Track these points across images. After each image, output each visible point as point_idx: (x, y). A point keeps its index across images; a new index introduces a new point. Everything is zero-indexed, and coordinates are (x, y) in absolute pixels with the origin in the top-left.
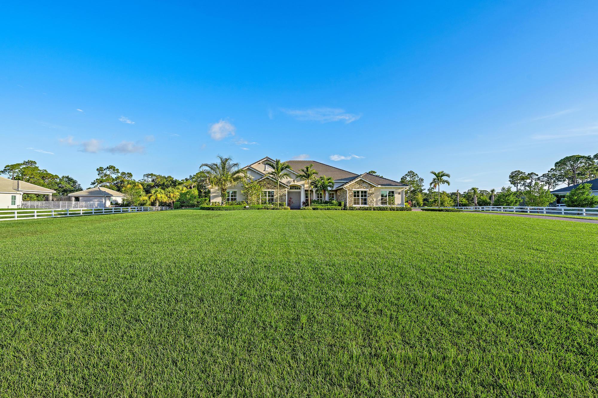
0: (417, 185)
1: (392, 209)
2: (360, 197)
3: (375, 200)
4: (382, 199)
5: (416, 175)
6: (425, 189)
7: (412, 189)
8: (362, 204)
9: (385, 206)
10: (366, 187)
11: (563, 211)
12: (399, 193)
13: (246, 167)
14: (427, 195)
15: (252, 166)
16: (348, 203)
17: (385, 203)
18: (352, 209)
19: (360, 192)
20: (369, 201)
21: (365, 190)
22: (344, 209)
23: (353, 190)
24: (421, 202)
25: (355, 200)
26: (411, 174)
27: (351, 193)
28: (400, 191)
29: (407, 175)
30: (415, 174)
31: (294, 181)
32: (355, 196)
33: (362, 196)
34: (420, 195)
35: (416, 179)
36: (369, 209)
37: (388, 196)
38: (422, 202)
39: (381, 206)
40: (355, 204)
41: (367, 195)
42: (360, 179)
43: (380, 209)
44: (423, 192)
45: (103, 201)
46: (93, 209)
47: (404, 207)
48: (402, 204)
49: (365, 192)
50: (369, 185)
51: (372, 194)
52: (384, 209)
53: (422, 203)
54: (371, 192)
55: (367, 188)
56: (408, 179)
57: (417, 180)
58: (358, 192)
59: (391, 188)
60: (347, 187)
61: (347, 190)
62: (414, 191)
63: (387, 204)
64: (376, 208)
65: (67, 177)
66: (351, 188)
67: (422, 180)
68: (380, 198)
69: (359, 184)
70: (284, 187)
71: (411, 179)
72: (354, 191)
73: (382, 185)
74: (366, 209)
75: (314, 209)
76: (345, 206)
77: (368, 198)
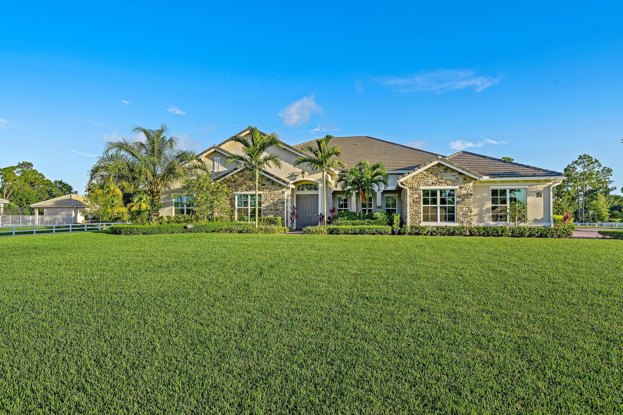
0: (599, 181)
1: (518, 234)
2: (439, 205)
3: (475, 211)
4: (493, 208)
5: (597, 161)
6: (615, 188)
7: (589, 188)
8: (444, 219)
9: (501, 224)
10: (452, 181)
12: (539, 194)
13: (211, 148)
14: (620, 199)
15: (222, 147)
16: (409, 217)
17: (501, 217)
18: (417, 232)
19: (438, 193)
20: (461, 213)
21: (450, 188)
22: (399, 233)
23: (421, 188)
24: (605, 212)
25: (426, 210)
26: (585, 159)
27: (417, 196)
28: (540, 187)
29: (576, 162)
30: (594, 161)
31: (303, 173)
32: (426, 202)
33: (443, 201)
34: (602, 199)
35: (596, 170)
36: (457, 232)
37: (508, 202)
38: (607, 213)
39: (492, 223)
40: (426, 219)
41: (457, 199)
43: (487, 232)
44: (611, 193)
45: (72, 215)
46: (54, 226)
47: (552, 226)
48: (547, 218)
49: (452, 194)
50: (461, 176)
51: (468, 195)
52: (497, 232)
53: (606, 216)
54: (464, 192)
55: (454, 183)
56: (579, 169)
57: (598, 172)
58: (434, 193)
59: (517, 181)
60: (406, 181)
61: (407, 188)
62: (591, 191)
63: (506, 220)
64: (476, 230)
65: (61, 182)
66: (415, 185)
67: (609, 171)
68: (489, 205)
69: (436, 175)
70: (280, 185)
71: (586, 170)
72: (424, 191)
73: (492, 175)
74: (451, 233)
76: (402, 223)
77: (459, 206)
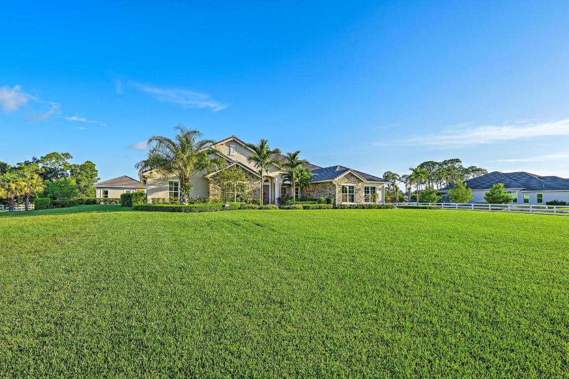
1: (374, 207)
2: (348, 194)
4: (365, 195)
8: (350, 201)
9: (367, 203)
11: (457, 206)
12: (380, 190)
16: (337, 200)
17: (368, 200)
19: (348, 188)
20: (356, 198)
21: (353, 185)
22: (334, 208)
23: (342, 185)
25: (343, 197)
27: (340, 189)
28: (380, 187)
31: (267, 171)
32: (343, 192)
33: (350, 192)
37: (370, 193)
39: (365, 203)
40: (343, 201)
41: (355, 191)
42: (349, 172)
47: (385, 204)
48: (382, 201)
49: (353, 187)
50: (357, 179)
51: (358, 190)
54: (358, 188)
55: (354, 182)
58: (346, 187)
59: (374, 183)
60: (336, 181)
61: (336, 185)
64: (360, 207)
66: (340, 183)
68: (364, 194)
69: (348, 178)
74: (353, 208)
75: (305, 208)
76: (334, 203)
77: (356, 194)
